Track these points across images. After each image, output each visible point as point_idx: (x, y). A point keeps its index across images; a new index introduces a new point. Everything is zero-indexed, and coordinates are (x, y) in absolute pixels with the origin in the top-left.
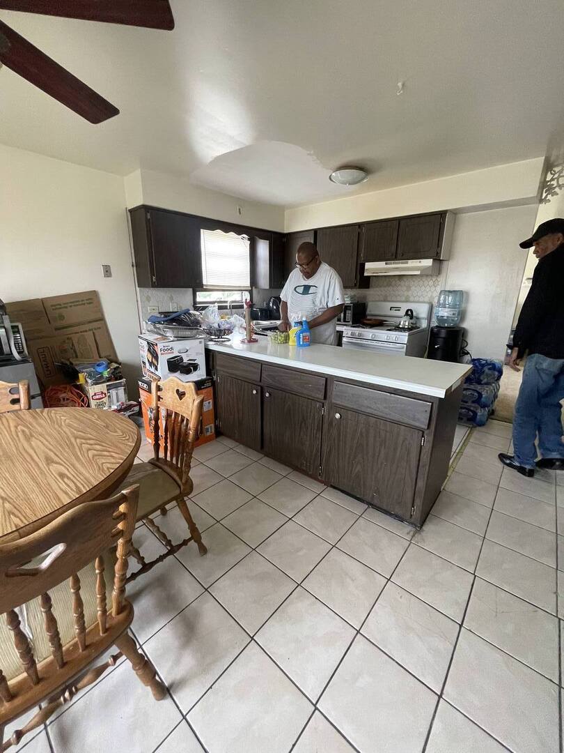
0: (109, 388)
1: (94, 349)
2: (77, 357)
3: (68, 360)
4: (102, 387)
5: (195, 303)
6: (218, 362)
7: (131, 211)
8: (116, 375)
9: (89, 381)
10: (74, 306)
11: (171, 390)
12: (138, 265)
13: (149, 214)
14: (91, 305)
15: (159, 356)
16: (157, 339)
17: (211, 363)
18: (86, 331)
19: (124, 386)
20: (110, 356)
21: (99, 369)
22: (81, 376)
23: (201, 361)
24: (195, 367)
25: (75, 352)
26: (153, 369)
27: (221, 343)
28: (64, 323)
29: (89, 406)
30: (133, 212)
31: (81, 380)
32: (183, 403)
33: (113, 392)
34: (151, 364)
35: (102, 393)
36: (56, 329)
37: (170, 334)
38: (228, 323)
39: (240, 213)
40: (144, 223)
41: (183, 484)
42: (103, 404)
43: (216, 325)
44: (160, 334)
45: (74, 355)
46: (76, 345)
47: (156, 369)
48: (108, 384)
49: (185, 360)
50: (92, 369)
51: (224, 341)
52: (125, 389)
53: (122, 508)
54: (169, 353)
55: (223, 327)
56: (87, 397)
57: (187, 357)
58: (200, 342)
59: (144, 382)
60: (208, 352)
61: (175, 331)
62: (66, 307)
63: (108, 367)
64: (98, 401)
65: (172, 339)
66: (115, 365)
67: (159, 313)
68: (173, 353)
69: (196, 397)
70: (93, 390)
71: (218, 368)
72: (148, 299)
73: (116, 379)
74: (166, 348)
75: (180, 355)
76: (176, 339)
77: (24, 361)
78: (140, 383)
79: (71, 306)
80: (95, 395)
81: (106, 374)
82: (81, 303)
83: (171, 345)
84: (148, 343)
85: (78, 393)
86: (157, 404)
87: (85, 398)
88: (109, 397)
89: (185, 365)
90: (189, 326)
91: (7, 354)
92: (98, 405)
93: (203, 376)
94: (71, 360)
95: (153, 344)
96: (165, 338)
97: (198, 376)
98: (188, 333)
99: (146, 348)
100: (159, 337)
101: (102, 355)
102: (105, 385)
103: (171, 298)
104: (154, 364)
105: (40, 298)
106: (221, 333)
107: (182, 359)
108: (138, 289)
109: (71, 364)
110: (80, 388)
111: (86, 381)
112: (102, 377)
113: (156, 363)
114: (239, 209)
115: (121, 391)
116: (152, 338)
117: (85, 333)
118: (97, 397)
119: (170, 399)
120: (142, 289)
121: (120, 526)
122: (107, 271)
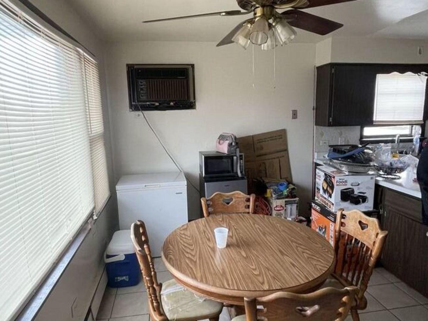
0: (287, 203)
1: (278, 172)
2: (266, 176)
3: (261, 178)
4: (281, 202)
5: (362, 137)
6: (387, 198)
7: (318, 68)
8: (292, 195)
9: (274, 196)
10: (270, 140)
11: (354, 220)
12: (318, 109)
13: (333, 70)
14: (281, 140)
15: (335, 186)
16: (333, 172)
17: (379, 197)
18: (274, 158)
19: (297, 203)
20: (287, 178)
21: (281, 188)
22: (268, 191)
23: (370, 195)
24: (364, 199)
25: (266, 173)
26: (326, 196)
27: (391, 181)
28: (263, 152)
29: (271, 215)
30: (320, 69)
31: (268, 195)
32: (365, 233)
33: (289, 207)
34: (325, 191)
35: (281, 206)
36: (258, 156)
37: (344, 169)
38: (401, 163)
39: (420, 53)
40: (329, 75)
41: (359, 298)
42: (280, 215)
43: (388, 164)
44: (335, 168)
45: (265, 175)
46: (267, 167)
47: (330, 196)
48: (287, 200)
49: (356, 192)
50: (276, 187)
51: (395, 179)
52: (297, 206)
53: (344, 299)
54: (344, 185)
55: (395, 166)
56: (271, 208)
57: (358, 189)
58: (372, 178)
59: (317, 204)
60: (378, 188)
61: (350, 167)
62: (265, 141)
63: (287, 187)
64: (277, 212)
65: (347, 173)
66: (291, 186)
67: (330, 146)
68: (346, 185)
69: (379, 231)
70: (276, 203)
71: (386, 203)
72: (322, 135)
73: (292, 198)
74: (341, 181)
75: (351, 187)
76: (351, 174)
77: (242, 178)
78: (313, 205)
79: (268, 141)
80: (277, 207)
81: (285, 192)
82: (274, 138)
83: (346, 178)
84: (326, 174)
85: (265, 203)
86: (340, 228)
87: (270, 208)
88: (286, 210)
89: (355, 196)
90: (362, 163)
91: (235, 173)
92: (278, 215)
93: (370, 208)
94: (263, 178)
95: (330, 176)
96: (340, 171)
97: (366, 207)
98: (361, 169)
99: (323, 178)
100: (335, 170)
101: (283, 177)
102: (284, 200)
103: (341, 134)
104: (328, 192)
105: (251, 135)
106: (391, 170)
107: (353, 191)
108: (315, 126)
109: (264, 181)
110: (267, 199)
111: (272, 196)
112: (282, 194)
113: (331, 192)
114: (420, 50)
115: (294, 207)
116: (330, 170)
117: (274, 160)
118: (278, 209)
119: (352, 227)
120: (318, 127)
121: (340, 310)
122: (295, 115)
